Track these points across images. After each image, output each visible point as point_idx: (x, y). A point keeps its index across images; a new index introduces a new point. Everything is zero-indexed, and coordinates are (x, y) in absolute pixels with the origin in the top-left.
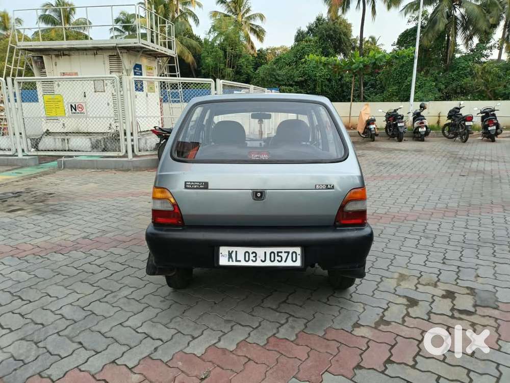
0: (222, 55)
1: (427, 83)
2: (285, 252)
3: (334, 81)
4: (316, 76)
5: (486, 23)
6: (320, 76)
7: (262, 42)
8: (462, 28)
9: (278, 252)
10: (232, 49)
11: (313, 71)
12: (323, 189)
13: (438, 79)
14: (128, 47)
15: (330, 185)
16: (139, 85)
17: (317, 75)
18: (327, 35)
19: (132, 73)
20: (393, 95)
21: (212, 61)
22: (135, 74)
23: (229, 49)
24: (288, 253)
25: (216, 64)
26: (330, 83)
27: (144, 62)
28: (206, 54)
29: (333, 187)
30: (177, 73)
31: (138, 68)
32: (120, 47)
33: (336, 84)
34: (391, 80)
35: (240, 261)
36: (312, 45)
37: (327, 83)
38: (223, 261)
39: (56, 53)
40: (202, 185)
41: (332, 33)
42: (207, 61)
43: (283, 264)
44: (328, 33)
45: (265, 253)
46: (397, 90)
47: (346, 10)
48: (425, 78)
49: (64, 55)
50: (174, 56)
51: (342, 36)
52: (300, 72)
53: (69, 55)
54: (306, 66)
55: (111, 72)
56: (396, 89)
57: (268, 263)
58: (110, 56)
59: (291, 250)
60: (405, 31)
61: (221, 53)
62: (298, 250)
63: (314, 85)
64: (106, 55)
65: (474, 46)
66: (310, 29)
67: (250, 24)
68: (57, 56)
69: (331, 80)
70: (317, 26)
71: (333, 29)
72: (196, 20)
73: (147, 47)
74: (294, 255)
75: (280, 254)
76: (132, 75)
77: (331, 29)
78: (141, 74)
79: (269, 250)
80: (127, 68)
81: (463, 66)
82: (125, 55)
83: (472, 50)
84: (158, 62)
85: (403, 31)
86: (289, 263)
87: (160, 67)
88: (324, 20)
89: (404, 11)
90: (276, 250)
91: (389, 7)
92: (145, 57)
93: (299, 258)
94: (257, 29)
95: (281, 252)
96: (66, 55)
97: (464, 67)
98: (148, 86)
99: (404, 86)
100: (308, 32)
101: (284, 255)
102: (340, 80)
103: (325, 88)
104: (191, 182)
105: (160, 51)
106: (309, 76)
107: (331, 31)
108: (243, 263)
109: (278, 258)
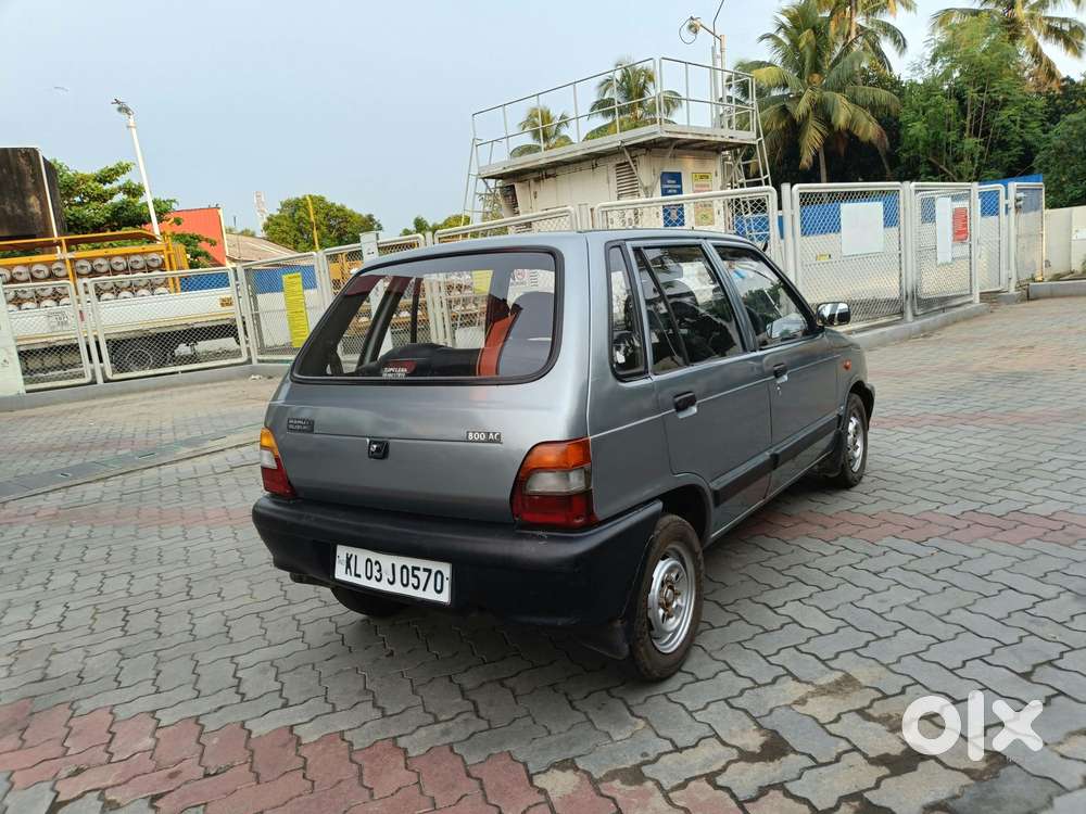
0: (951, 111)
2: (425, 570)
7: (1080, 55)
9: (414, 568)
10: (982, 91)
12: (479, 441)
14: (644, 143)
15: (494, 433)
16: (674, 213)
19: (658, 190)
21: (924, 130)
22: (665, 193)
23: (971, 93)
24: (429, 571)
25: (936, 134)
27: (688, 167)
28: (912, 115)
29: (499, 437)
30: (763, 178)
31: (672, 181)
32: (630, 146)
35: (359, 576)
39: (536, 175)
40: (306, 425)
42: (912, 132)
43: (419, 594)
45: (393, 565)
49: (548, 177)
50: (754, 143)
53: (554, 176)
55: (619, 197)
57: (397, 589)
58: (618, 165)
59: (435, 566)
61: (950, 106)
62: (446, 569)
64: (611, 164)
67: (1045, 18)
68: (537, 180)
72: (900, 42)
73: (680, 136)
74: (439, 576)
75: (416, 572)
76: (658, 196)
78: (680, 191)
79: (399, 561)
80: (645, 184)
82: (642, 160)
84: (725, 159)
86: (430, 595)
87: (727, 169)
90: (410, 562)
92: (689, 154)
93: (447, 584)
94: (1066, 27)
95: (418, 569)
96: (550, 176)
98: (697, 213)
101: (423, 576)
104: (294, 420)
105: (713, 139)
108: (363, 582)
109: (413, 581)
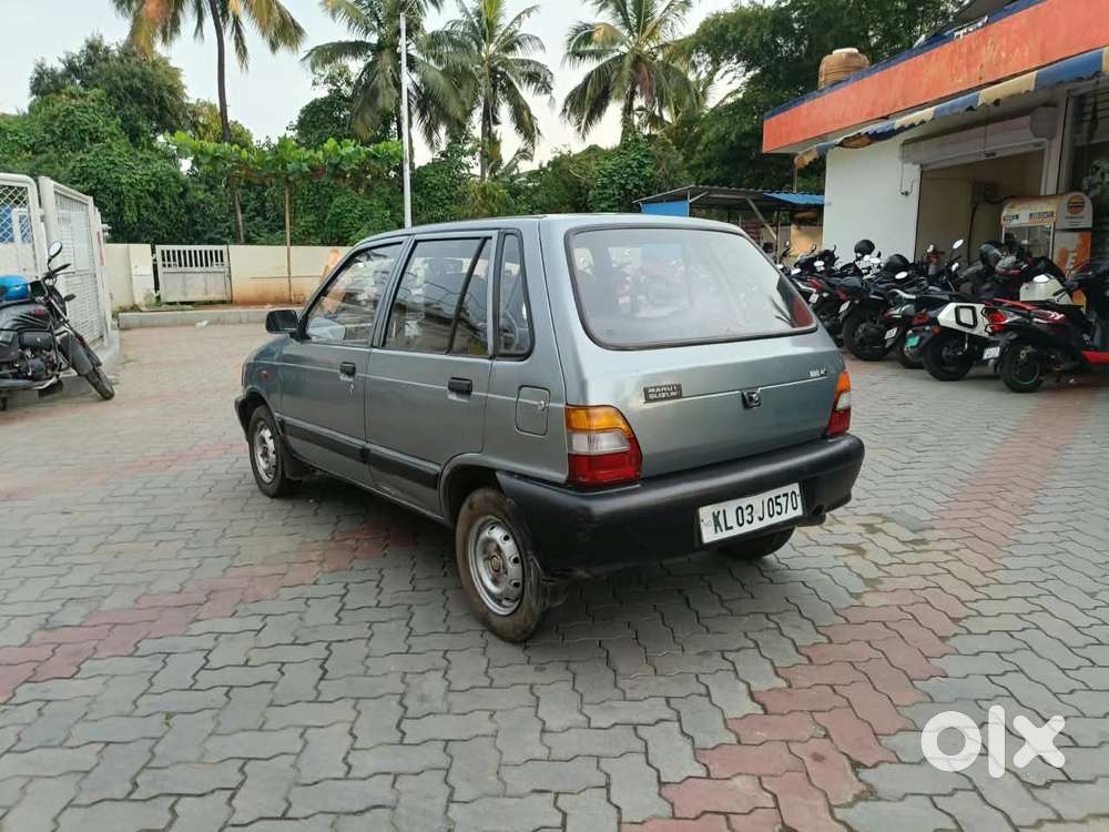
1: (375, 213)
2: (784, 495)
3: (167, 198)
4: (119, 184)
5: (460, 106)
6: (131, 185)
8: (418, 112)
9: (776, 498)
11: (109, 170)
13: (394, 204)
17: (123, 181)
18: (126, 89)
20: (310, 234)
24: (787, 495)
26: (158, 201)
33: (173, 206)
34: (299, 201)
35: (732, 528)
36: (93, 108)
37: (150, 201)
38: (709, 535)
40: (674, 390)
41: (140, 86)
43: (782, 518)
44: (127, 83)
46: (315, 224)
47: (171, 38)
48: (369, 202)
51: (166, 94)
52: (72, 171)
54: (88, 157)
56: (313, 222)
57: (766, 522)
59: (789, 489)
60: (311, 103)
62: (795, 487)
63: (118, 205)
65: (443, 147)
66: (72, 69)
69: (159, 194)
70: (89, 62)
71: (140, 75)
74: (793, 496)
77: (134, 76)
79: (765, 497)
81: (434, 181)
83: (443, 154)
85: (307, 103)
86: (789, 514)
88: (107, 50)
89: (308, 62)
90: (772, 494)
91: (274, 47)
93: (799, 501)
95: (779, 497)
97: (435, 185)
99: (329, 217)
100: (66, 75)
101: (783, 501)
102: (182, 195)
103: (146, 214)
104: (655, 388)
106: (99, 181)
107: (136, 81)
109: (777, 509)
